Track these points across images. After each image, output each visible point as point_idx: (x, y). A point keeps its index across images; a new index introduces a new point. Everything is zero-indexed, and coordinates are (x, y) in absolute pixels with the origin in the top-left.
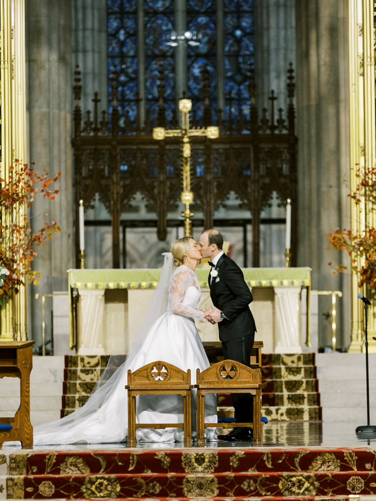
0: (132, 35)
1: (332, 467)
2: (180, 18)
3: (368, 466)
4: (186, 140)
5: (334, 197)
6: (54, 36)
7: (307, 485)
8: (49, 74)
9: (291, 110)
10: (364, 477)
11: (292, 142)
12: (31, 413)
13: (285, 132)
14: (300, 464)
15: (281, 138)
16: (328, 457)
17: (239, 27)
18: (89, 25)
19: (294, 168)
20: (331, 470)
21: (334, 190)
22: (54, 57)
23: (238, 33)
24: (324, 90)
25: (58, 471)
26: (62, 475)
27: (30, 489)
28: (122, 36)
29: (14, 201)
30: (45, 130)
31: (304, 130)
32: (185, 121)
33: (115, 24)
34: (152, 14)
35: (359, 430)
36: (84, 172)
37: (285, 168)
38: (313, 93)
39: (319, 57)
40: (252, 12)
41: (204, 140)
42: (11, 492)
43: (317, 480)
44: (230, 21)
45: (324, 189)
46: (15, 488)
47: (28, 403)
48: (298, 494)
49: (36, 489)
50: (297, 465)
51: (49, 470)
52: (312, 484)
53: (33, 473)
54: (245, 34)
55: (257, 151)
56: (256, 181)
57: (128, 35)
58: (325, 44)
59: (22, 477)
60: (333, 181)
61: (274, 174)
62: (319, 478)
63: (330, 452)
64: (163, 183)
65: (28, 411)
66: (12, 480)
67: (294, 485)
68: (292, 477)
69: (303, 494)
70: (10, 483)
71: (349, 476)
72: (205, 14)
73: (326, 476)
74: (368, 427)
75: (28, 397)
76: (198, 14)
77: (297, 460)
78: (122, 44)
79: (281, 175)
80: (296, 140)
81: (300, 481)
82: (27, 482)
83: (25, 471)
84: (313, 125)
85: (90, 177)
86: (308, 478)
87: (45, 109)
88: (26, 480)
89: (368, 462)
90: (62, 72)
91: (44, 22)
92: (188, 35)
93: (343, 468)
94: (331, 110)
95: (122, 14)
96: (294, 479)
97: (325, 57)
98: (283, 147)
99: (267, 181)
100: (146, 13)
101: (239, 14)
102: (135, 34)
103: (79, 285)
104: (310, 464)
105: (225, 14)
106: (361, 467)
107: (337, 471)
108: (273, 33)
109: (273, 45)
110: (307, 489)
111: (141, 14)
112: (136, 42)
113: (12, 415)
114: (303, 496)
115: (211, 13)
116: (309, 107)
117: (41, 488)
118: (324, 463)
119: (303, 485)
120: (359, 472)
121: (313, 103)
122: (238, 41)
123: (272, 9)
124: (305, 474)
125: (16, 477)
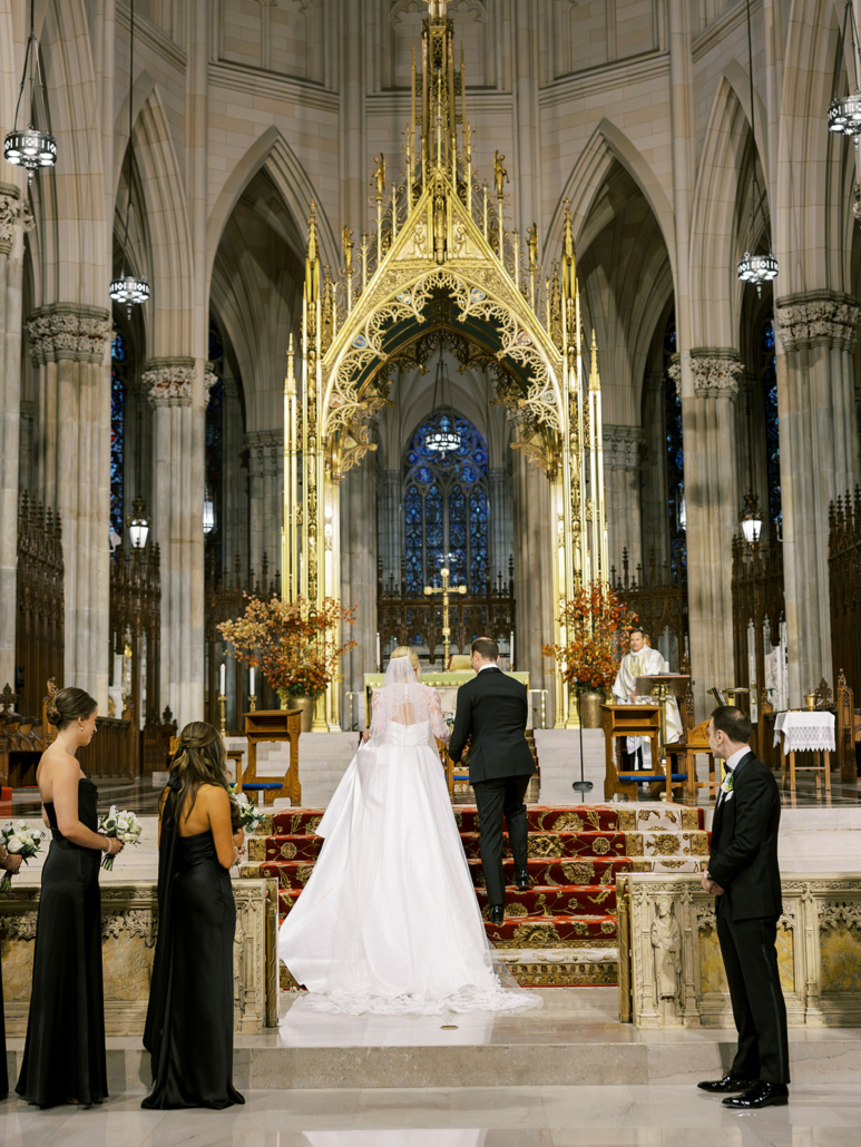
0: (420, 560)
1: (575, 827)
2: (446, 548)
3: (611, 825)
4: (445, 594)
5: (539, 636)
6: (366, 538)
7: (551, 846)
8: (362, 561)
9: (511, 583)
10: (609, 837)
11: (512, 603)
12: (300, 773)
13: (508, 597)
14: (544, 824)
15: (505, 601)
16: (571, 816)
17: (479, 555)
18: (396, 554)
19: (513, 619)
20: (575, 830)
21: (539, 632)
22: (366, 551)
23: (479, 558)
24: (532, 570)
25: (302, 832)
26: (307, 836)
27: (272, 851)
28: (414, 560)
29: (325, 625)
30: (359, 596)
31: (519, 595)
32: (446, 582)
33: (410, 554)
34: (431, 548)
35: (576, 785)
36: (385, 621)
37: (508, 620)
38: (525, 573)
39: (529, 550)
40: (486, 547)
41: (457, 594)
42: (253, 854)
43: (562, 841)
44: (474, 552)
45: (532, 631)
46: (257, 850)
47: (297, 764)
48: (543, 856)
49: (278, 851)
50: (540, 825)
51: (294, 830)
52: (557, 845)
53: (279, 834)
54: (482, 559)
55: (490, 609)
56: (490, 627)
57: (417, 560)
58: (532, 542)
59: (265, 838)
60: (538, 627)
61: (501, 622)
62: (565, 838)
63: (573, 812)
64: (433, 628)
65: (297, 771)
66: (254, 841)
67: (538, 846)
68: (536, 838)
69: (548, 855)
70: (252, 845)
71: (594, 837)
72: (461, 548)
73: (571, 837)
74: (583, 782)
75: (297, 758)
76: (456, 548)
77: (541, 820)
78: (414, 565)
79: (505, 623)
80: (515, 602)
81: (544, 842)
82: (269, 844)
83: (270, 832)
84: (525, 591)
85: (388, 625)
86: (553, 839)
87: (359, 583)
88: (268, 841)
89: (611, 822)
90: (371, 560)
91: (359, 529)
92: (450, 555)
93: (587, 828)
94: (537, 582)
95: (414, 549)
96: (538, 840)
97: (532, 550)
98: (507, 606)
99: (497, 627)
100: (427, 548)
101: (479, 547)
102: (421, 559)
103: (372, 684)
104: (553, 824)
105: (471, 548)
106: (604, 827)
107: (581, 832)
108: (498, 558)
109: (498, 565)
110: (552, 851)
111: (424, 549)
112: (422, 564)
113: (282, 774)
114: (548, 858)
115: (463, 547)
116: (522, 581)
117: (283, 849)
118: (567, 822)
119: (548, 846)
120: (603, 832)
121: (525, 578)
122: (479, 563)
123: (497, 545)
124: (550, 835)
125: (257, 838)
